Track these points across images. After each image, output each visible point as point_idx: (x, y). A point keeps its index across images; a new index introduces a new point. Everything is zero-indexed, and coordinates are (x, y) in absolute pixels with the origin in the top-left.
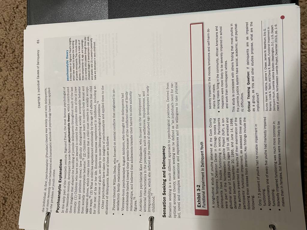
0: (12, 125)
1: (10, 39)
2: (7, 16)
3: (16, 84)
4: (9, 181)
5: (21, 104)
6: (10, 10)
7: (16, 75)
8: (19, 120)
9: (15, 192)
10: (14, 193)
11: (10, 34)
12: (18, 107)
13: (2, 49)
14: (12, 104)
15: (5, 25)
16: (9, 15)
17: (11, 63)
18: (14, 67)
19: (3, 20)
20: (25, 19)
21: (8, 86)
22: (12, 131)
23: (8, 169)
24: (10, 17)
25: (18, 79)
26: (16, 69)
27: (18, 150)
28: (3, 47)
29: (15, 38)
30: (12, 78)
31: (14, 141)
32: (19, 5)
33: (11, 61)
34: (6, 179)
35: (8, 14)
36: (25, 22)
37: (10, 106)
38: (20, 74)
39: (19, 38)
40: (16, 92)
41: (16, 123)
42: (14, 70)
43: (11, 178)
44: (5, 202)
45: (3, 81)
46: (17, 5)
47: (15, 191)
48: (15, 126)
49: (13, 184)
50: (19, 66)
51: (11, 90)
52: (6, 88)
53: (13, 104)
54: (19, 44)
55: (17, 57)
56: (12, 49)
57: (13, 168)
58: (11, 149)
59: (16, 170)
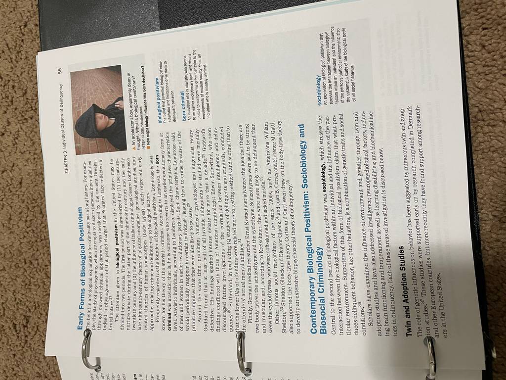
0: (29, 204)
1: (19, 75)
2: (11, 39)
3: (32, 142)
4: (30, 291)
5: (41, 172)
6: (16, 30)
7: (31, 129)
8: (39, 196)
9: (41, 307)
10: (39, 308)
11: (17, 67)
12: (37, 176)
13: (8, 91)
14: (27, 173)
15: (10, 54)
16: (14, 38)
17: (23, 112)
18: (26, 117)
19: (6, 46)
20: (38, 42)
21: (20, 146)
22: (30, 214)
23: (28, 273)
24: (16, 41)
25: (34, 135)
26: (30, 121)
27: (40, 242)
28: (8, 88)
29: (26, 72)
30: (26, 134)
31: (34, 229)
32: (28, 21)
33: (22, 107)
34: (26, 288)
35: (12, 36)
36: (38, 47)
37: (26, 177)
38: (36, 127)
39: (32, 72)
40: (32, 154)
41: (36, 202)
42: (27, 122)
43: (33, 286)
44: (27, 322)
45: (12, 139)
46: (25, 22)
47: (40, 304)
48: (35, 207)
49: (37, 295)
50: (34, 115)
51: (24, 152)
52: (18, 149)
53: (29, 174)
54: (31, 81)
55: (30, 101)
56: (23, 89)
57: (35, 269)
58: (30, 241)
59: (39, 273)
